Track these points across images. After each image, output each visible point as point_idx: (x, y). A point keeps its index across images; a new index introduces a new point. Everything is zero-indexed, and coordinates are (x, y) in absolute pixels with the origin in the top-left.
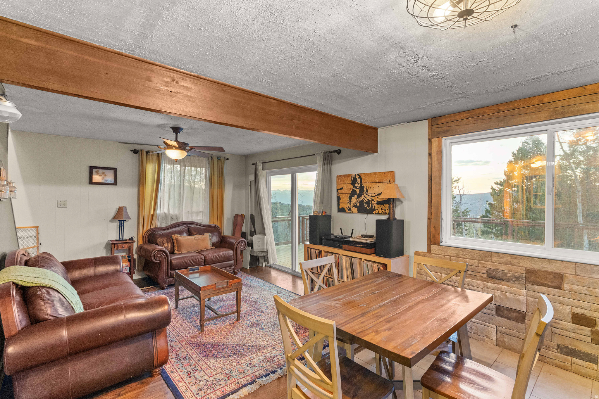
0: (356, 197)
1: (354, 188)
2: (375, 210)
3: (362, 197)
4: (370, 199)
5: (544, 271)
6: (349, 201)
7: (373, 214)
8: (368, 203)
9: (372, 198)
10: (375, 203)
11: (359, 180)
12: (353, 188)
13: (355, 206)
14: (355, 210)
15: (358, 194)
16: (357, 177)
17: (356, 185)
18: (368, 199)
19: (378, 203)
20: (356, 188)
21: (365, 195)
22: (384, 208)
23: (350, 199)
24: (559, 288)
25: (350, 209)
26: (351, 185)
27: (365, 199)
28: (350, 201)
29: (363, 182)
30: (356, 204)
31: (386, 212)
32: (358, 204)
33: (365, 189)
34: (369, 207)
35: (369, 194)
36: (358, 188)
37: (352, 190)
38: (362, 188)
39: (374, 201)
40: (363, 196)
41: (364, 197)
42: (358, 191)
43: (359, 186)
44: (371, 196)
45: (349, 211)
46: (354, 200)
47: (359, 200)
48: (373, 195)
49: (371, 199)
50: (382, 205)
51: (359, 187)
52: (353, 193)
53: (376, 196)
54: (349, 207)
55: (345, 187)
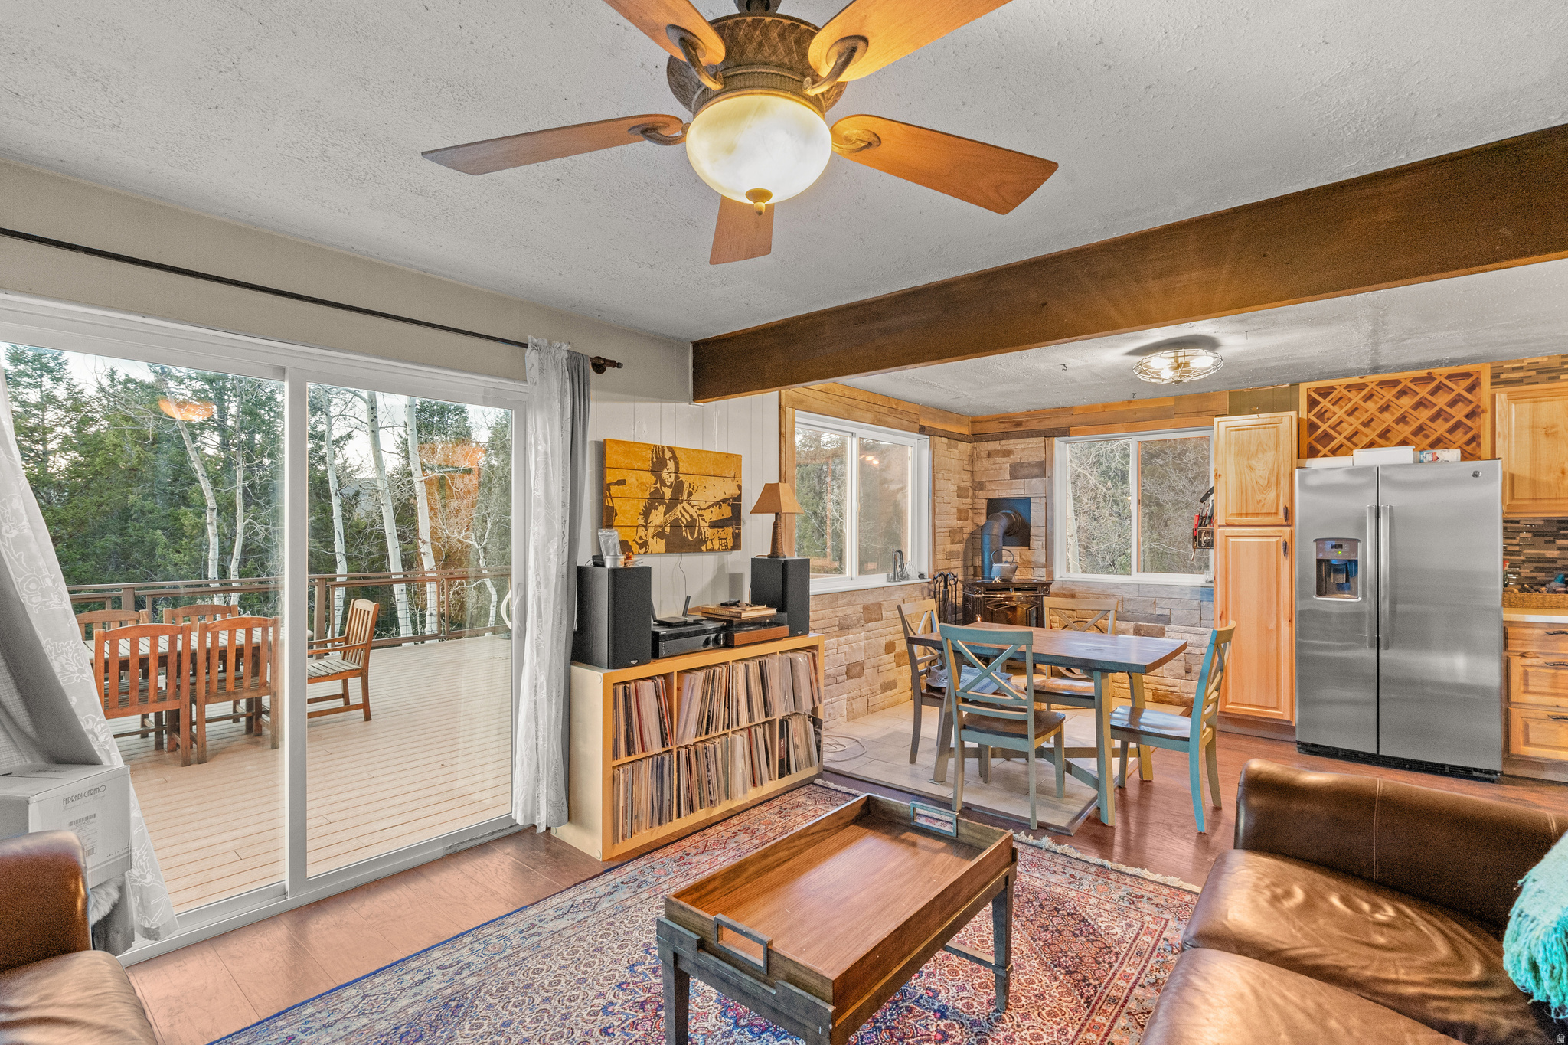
0: (662, 508)
1: (658, 485)
2: (706, 542)
3: (678, 511)
4: (695, 516)
5: (872, 604)
6: (641, 522)
7: (701, 551)
8: (691, 525)
9: (700, 512)
10: (707, 524)
11: (671, 464)
12: (655, 484)
13: (660, 535)
14: (658, 545)
15: (667, 501)
16: (668, 455)
17: (665, 476)
18: (691, 516)
19: (714, 525)
20: (663, 483)
21: (685, 504)
22: (723, 536)
23: (646, 514)
24: (880, 619)
25: (644, 544)
26: (648, 474)
27: (684, 516)
28: (646, 522)
29: (681, 471)
30: (663, 530)
31: (726, 546)
32: (668, 530)
33: (686, 491)
34: (692, 534)
35: (693, 503)
36: (669, 484)
37: (652, 490)
38: (678, 487)
39: (703, 520)
40: (680, 507)
41: (682, 511)
42: (668, 493)
43: (672, 479)
44: (699, 509)
45: (643, 550)
46: (658, 517)
47: (671, 517)
48: (703, 505)
49: (699, 515)
50: (720, 530)
51: (672, 483)
52: (655, 499)
53: (708, 507)
54: (641, 539)
55: (632, 478)
